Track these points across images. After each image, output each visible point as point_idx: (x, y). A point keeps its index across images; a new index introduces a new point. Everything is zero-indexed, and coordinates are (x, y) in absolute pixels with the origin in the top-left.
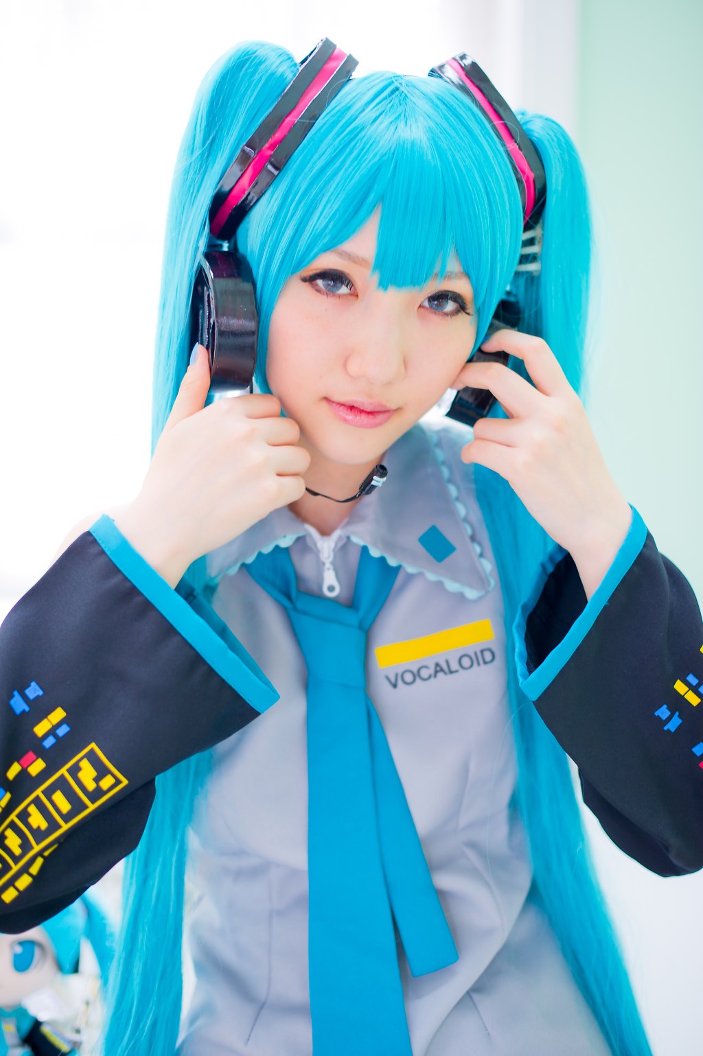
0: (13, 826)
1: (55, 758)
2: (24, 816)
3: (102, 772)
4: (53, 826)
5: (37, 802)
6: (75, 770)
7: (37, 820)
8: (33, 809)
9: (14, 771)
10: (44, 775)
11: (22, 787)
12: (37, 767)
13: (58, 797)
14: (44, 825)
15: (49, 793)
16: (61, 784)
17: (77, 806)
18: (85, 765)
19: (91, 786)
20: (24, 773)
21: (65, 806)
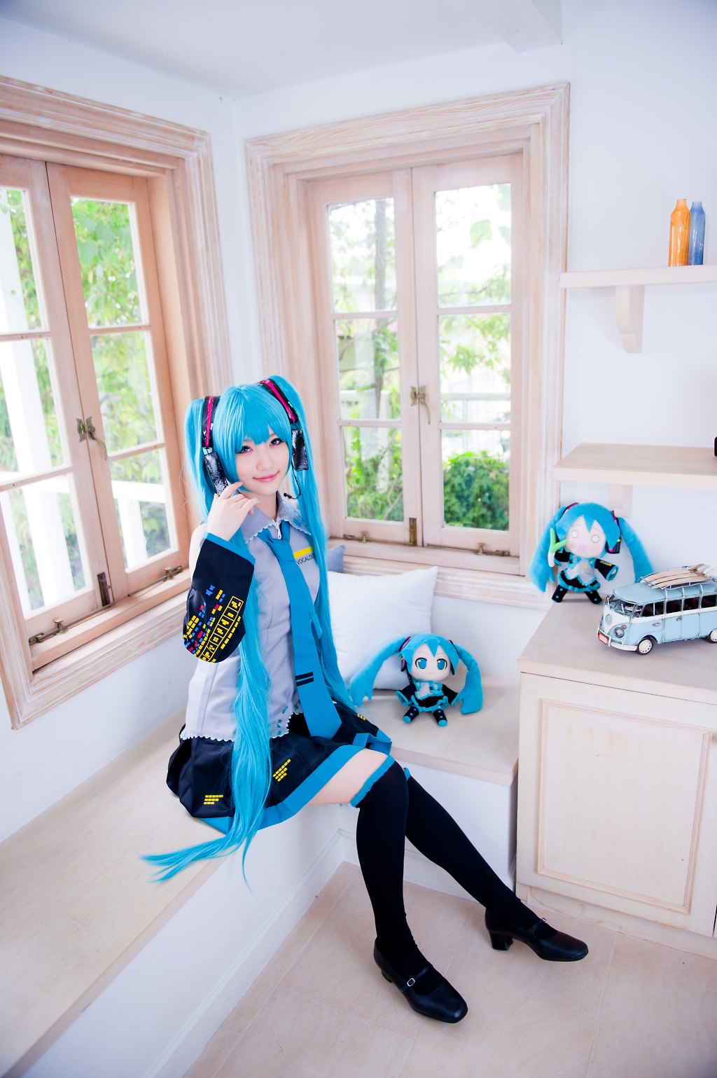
0: (218, 627)
1: (224, 604)
2: (221, 623)
3: (238, 602)
4: (231, 622)
5: (224, 618)
6: (231, 605)
7: (225, 623)
8: (223, 620)
9: (214, 611)
10: (223, 610)
11: (218, 615)
12: (220, 608)
13: (229, 614)
14: (228, 623)
15: (226, 614)
16: (229, 611)
17: (234, 614)
18: (233, 602)
19: (236, 607)
20: (217, 611)
21: (232, 616)
